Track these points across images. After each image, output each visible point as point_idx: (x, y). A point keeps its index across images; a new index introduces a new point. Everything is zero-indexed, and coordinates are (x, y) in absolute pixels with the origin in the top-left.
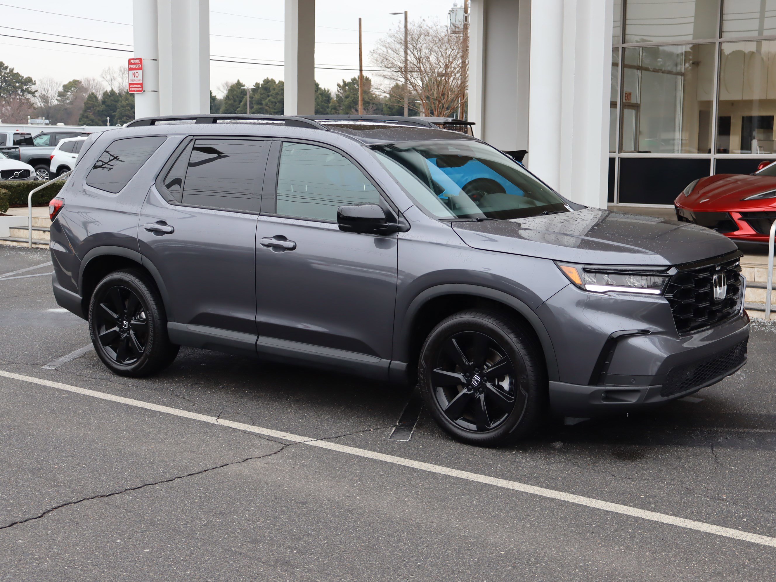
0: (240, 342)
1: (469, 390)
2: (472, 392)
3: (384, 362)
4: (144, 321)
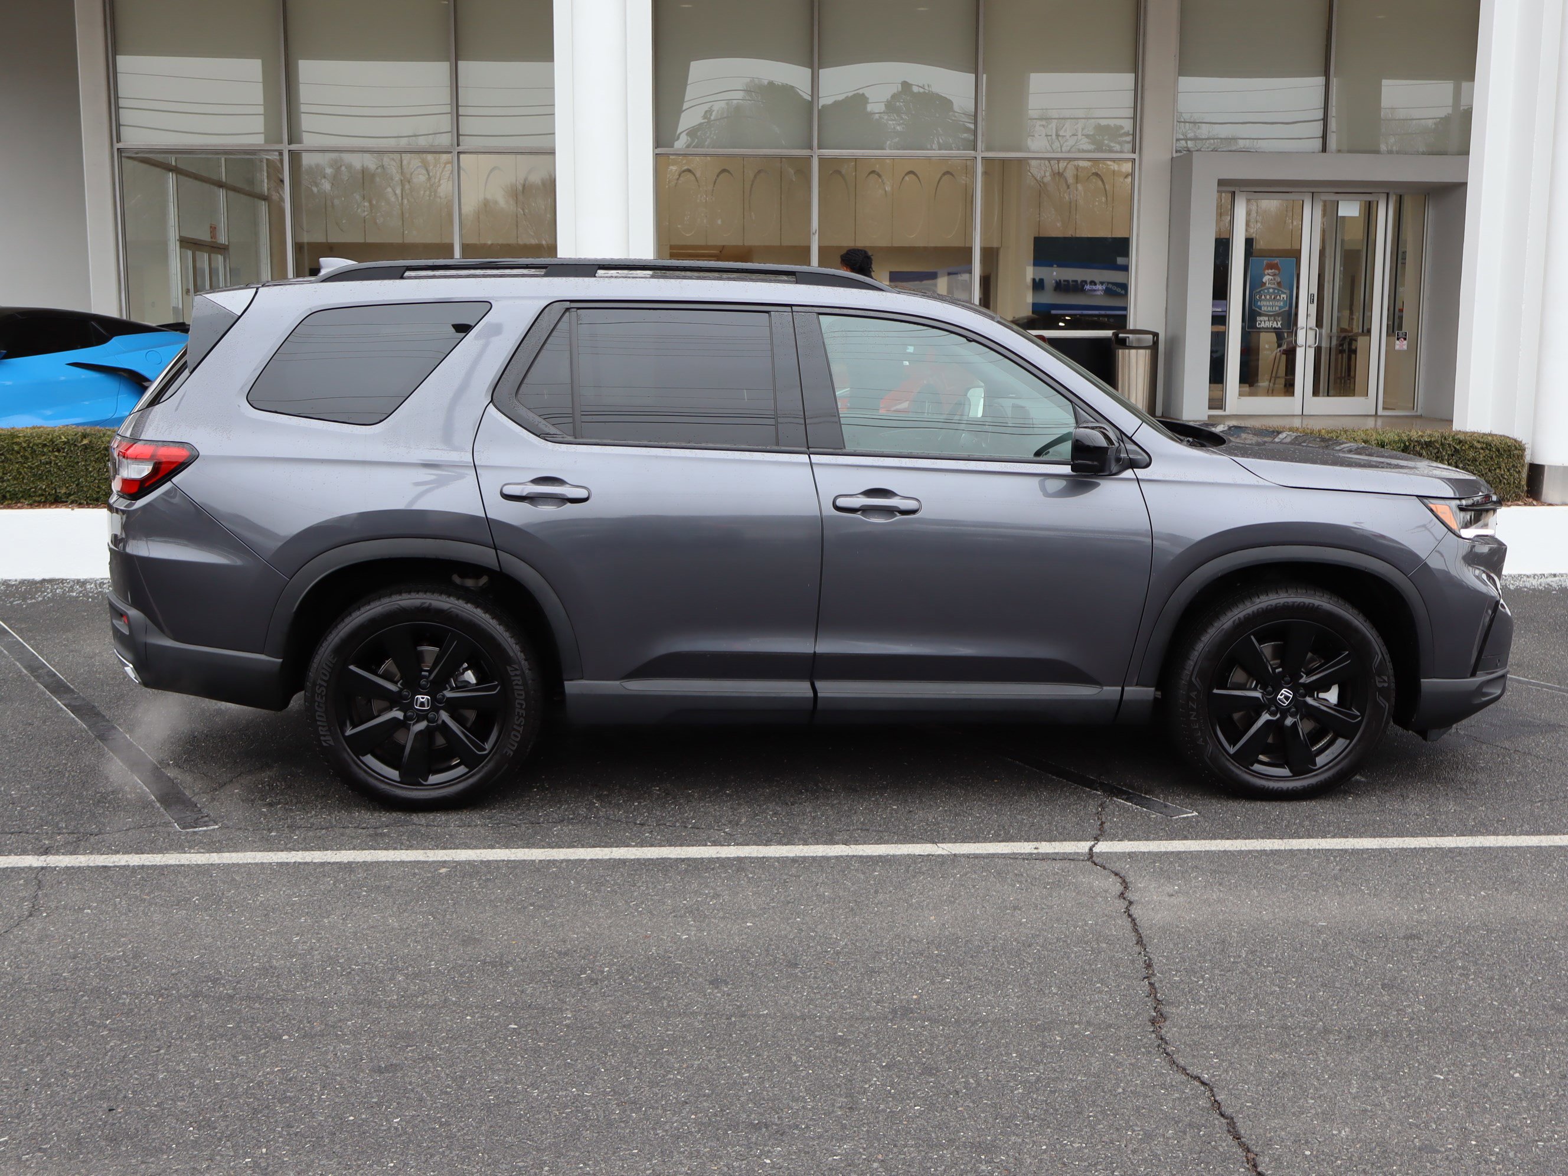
0: (775, 698)
1: (1272, 714)
2: (1278, 715)
3: (1110, 692)
4: (494, 688)
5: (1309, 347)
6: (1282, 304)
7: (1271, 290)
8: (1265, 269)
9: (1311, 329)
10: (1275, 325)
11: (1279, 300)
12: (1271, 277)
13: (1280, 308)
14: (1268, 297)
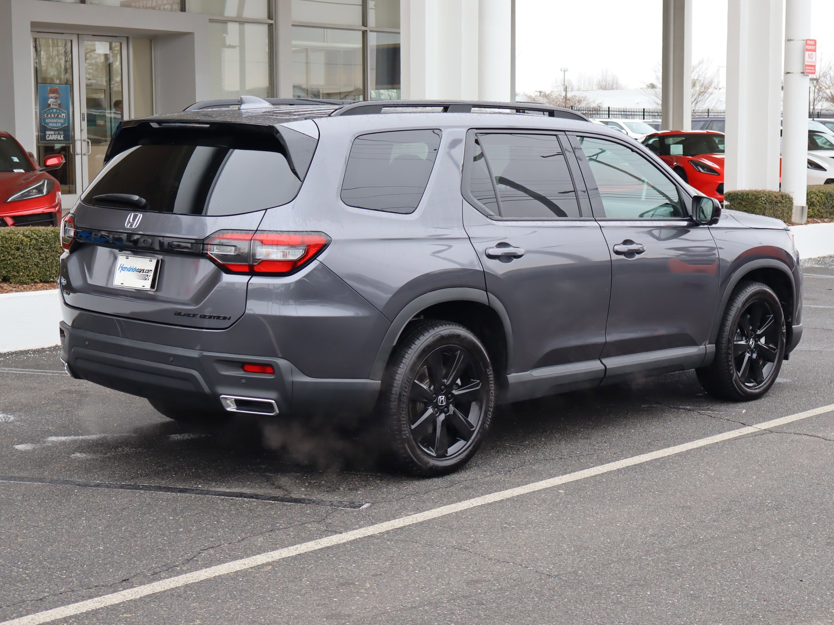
2: (750, 353)
3: (702, 349)
4: (477, 385)
5: (84, 154)
6: (62, 121)
7: (54, 110)
8: (49, 94)
9: (84, 141)
10: (59, 138)
11: (60, 118)
12: (53, 100)
13: (62, 124)
14: (53, 116)
